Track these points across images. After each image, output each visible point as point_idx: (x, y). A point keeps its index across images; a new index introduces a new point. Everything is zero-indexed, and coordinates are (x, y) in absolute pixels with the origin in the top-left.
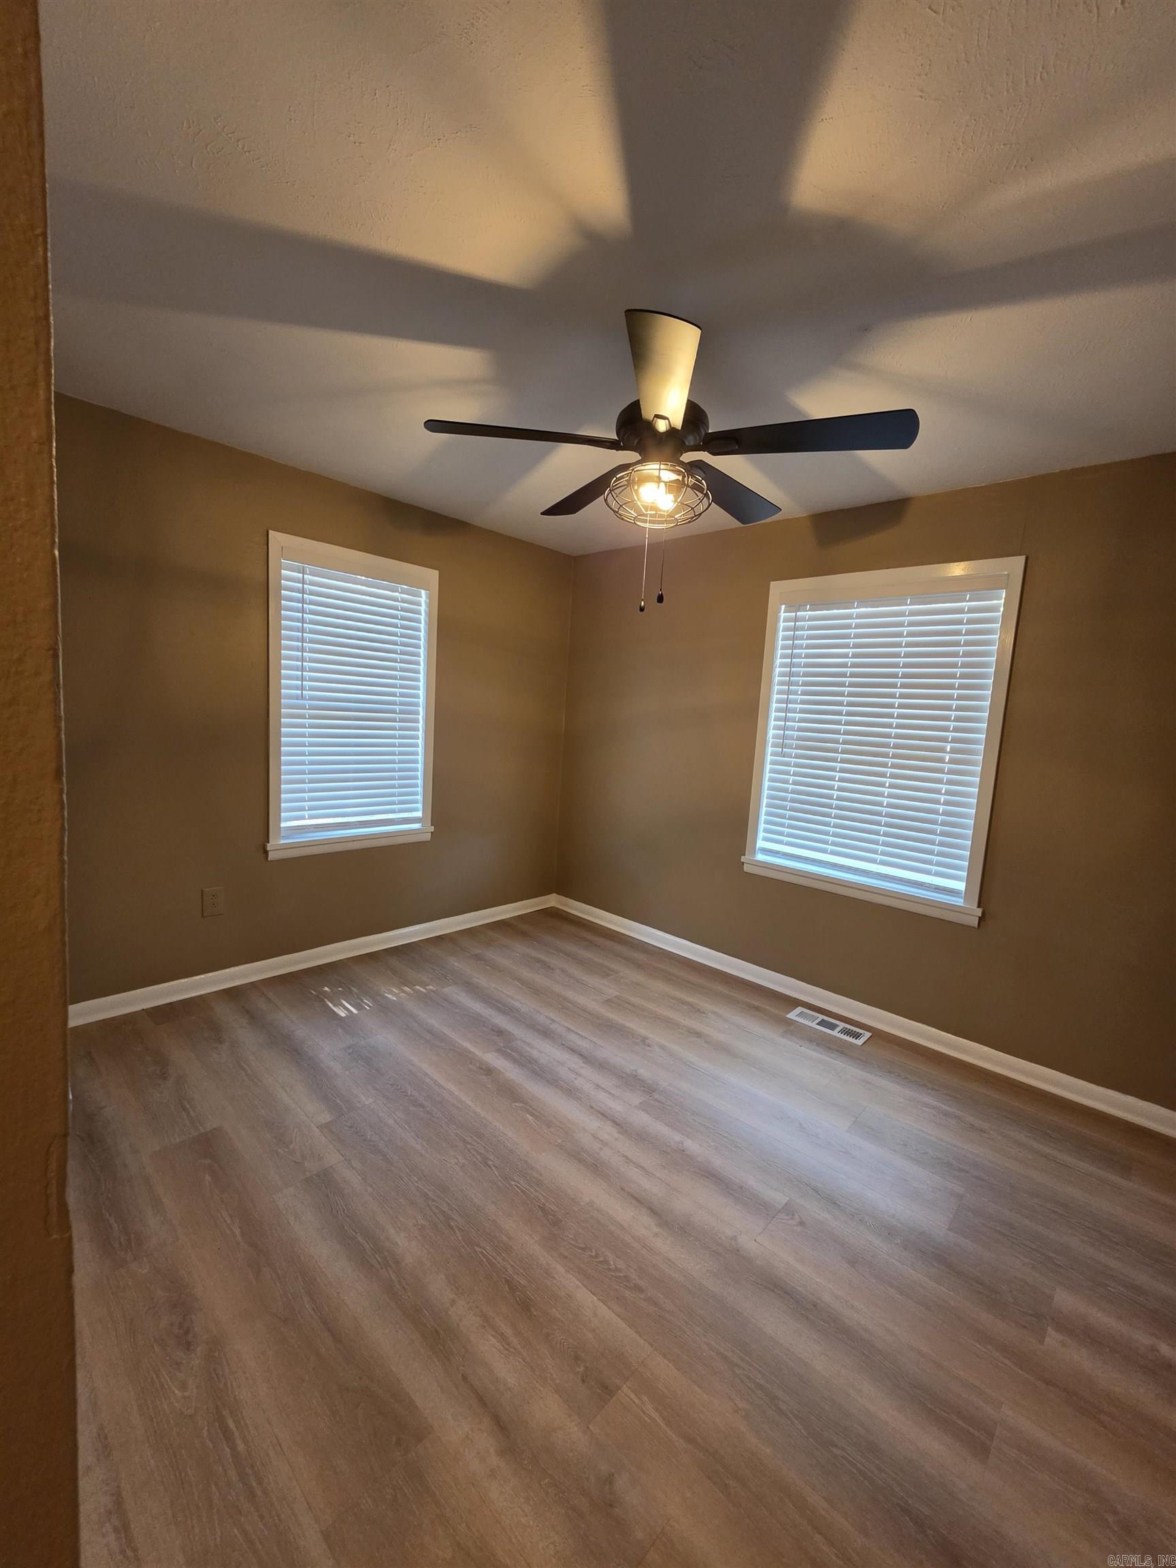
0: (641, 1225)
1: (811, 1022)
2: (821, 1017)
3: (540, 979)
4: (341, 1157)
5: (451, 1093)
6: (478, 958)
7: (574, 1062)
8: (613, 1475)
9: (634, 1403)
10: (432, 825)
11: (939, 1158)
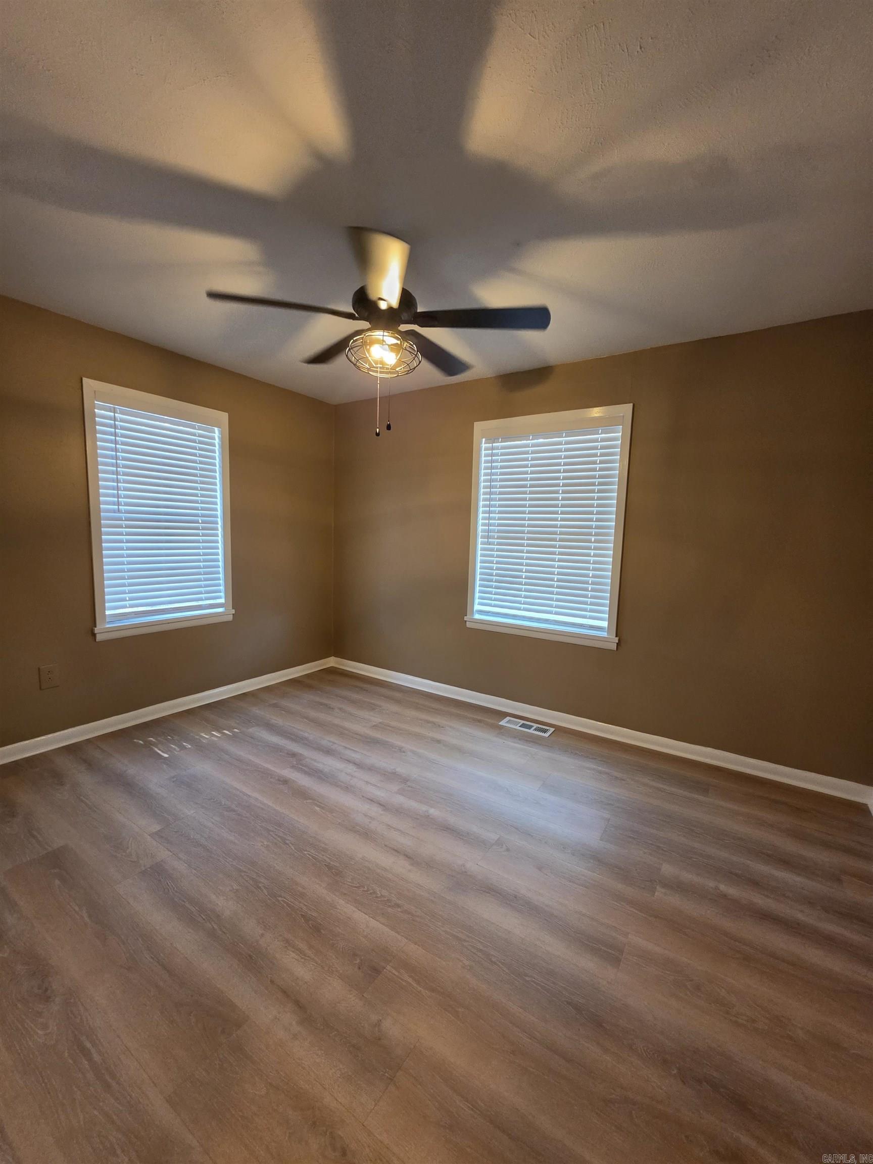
0: (398, 867)
1: (515, 725)
2: (522, 722)
3: (322, 716)
4: (170, 853)
5: (256, 799)
6: (275, 706)
7: (351, 768)
8: (381, 1021)
9: (395, 974)
10: (233, 609)
11: (595, 799)
